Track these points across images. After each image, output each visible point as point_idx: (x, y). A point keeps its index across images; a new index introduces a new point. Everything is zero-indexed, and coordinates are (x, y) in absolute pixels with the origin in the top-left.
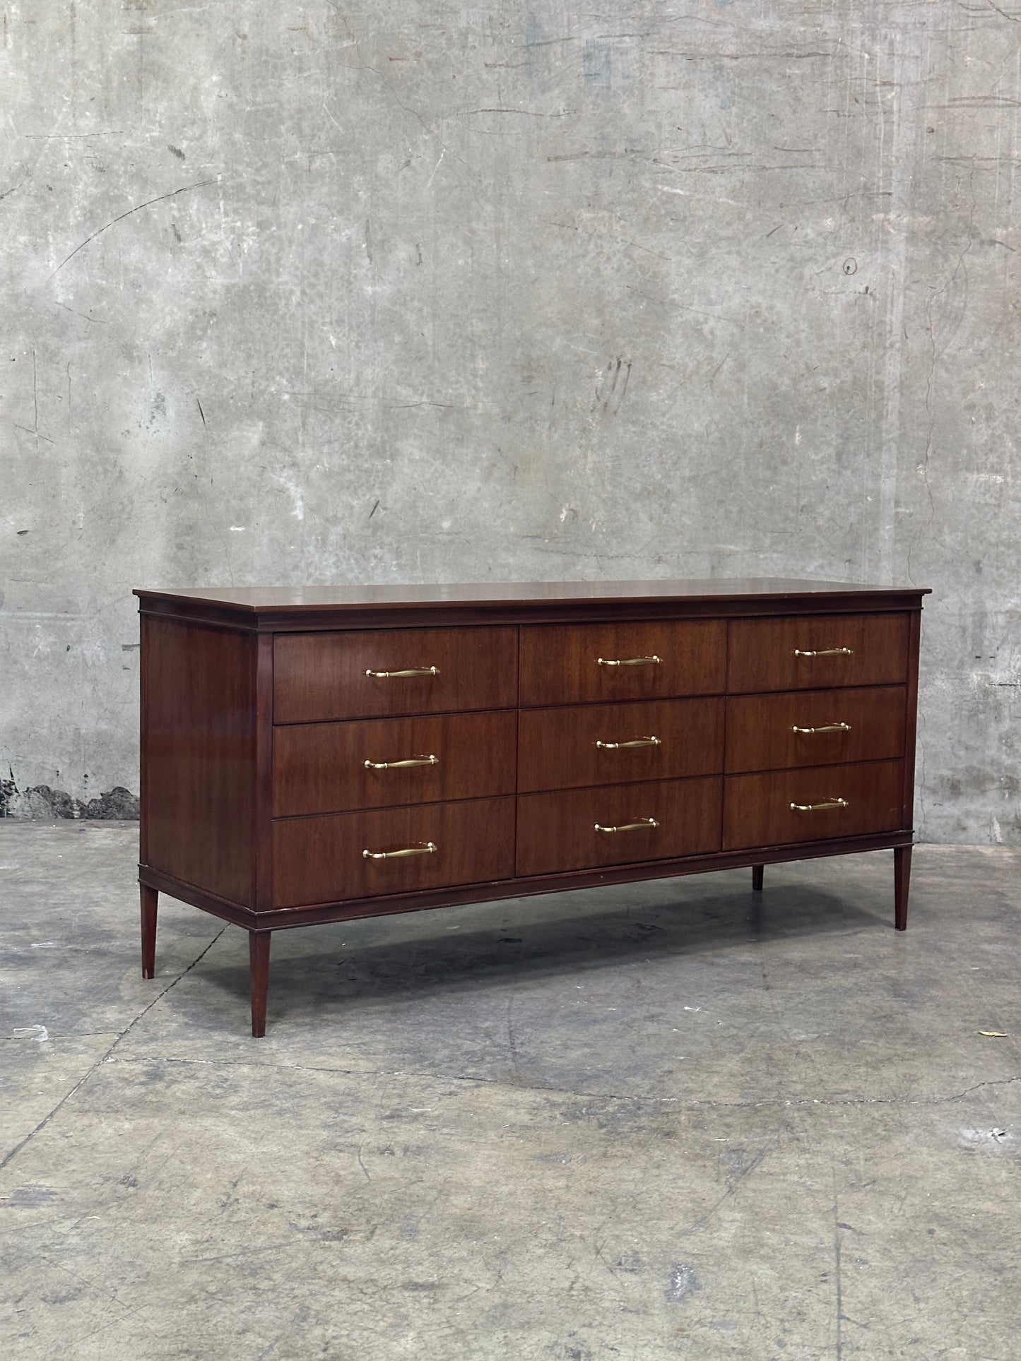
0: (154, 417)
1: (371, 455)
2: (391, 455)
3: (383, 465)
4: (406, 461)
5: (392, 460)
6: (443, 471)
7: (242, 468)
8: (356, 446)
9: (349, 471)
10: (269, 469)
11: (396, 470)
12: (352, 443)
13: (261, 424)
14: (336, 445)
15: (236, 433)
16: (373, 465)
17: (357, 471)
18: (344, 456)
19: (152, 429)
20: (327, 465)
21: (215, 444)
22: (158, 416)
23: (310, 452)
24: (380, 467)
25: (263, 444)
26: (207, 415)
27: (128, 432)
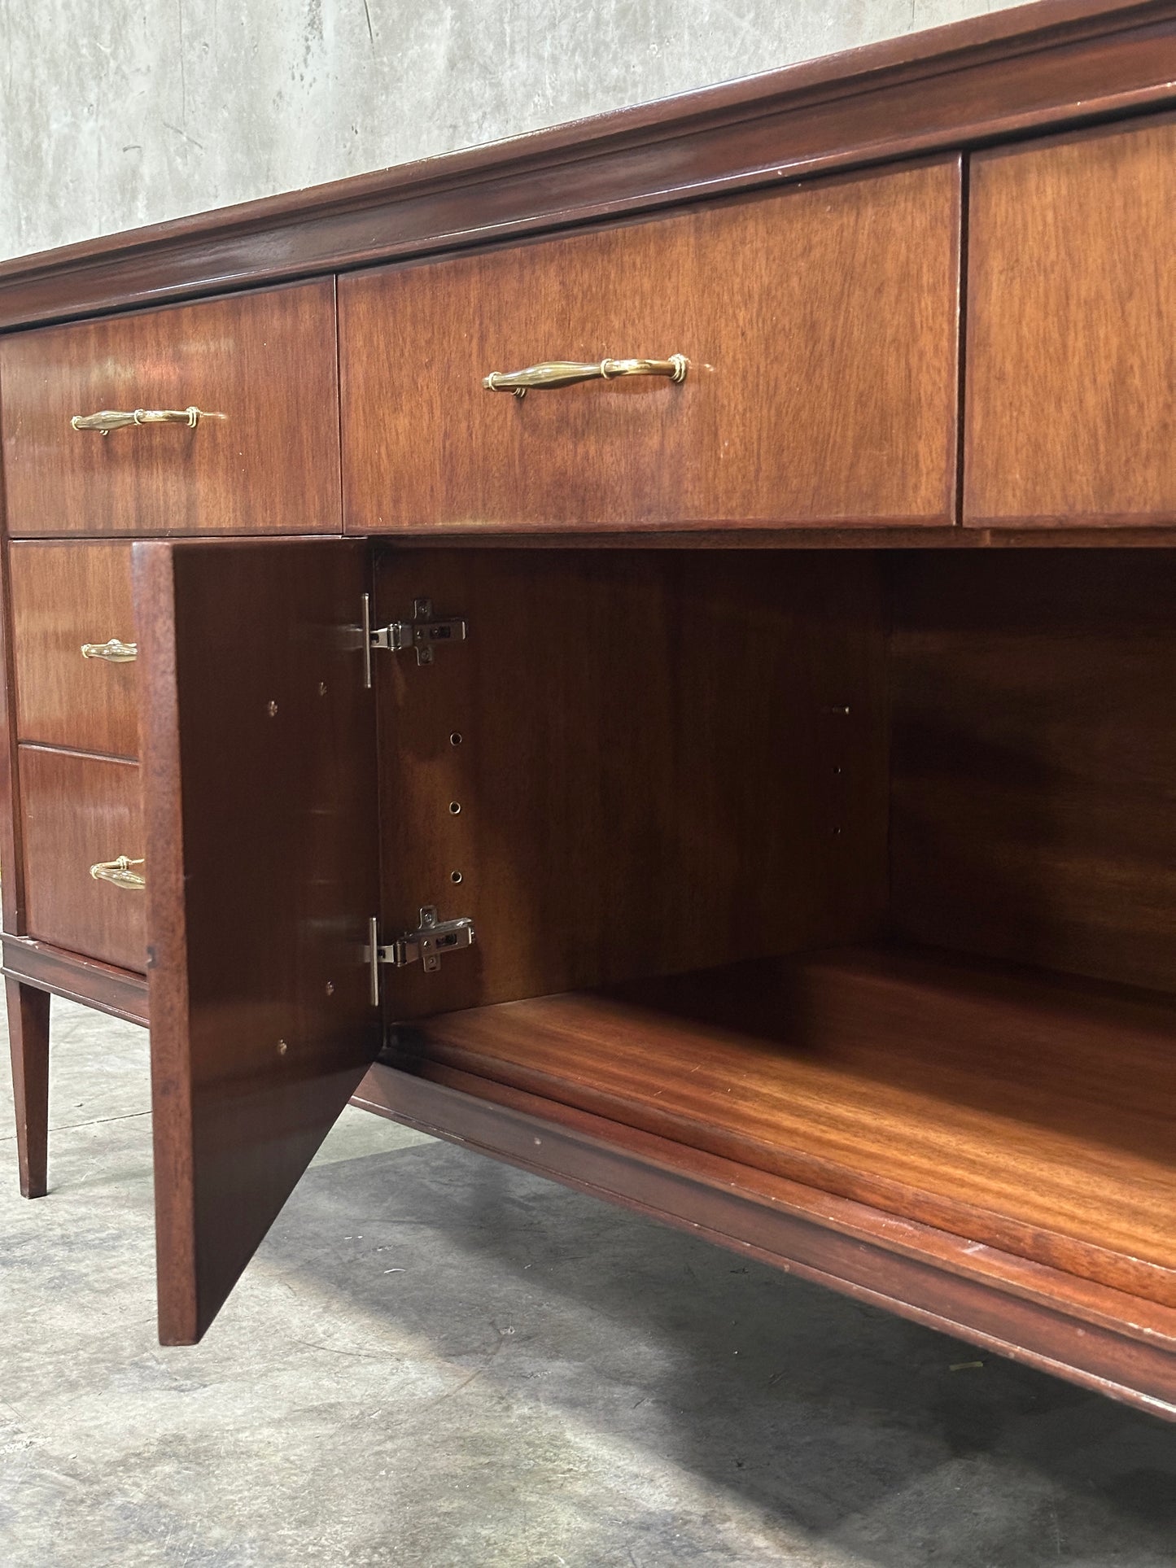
0: (308, 48)
1: (623, 41)
2: (659, 28)
3: (644, 63)
4: (686, 37)
5: (662, 40)
6: (757, 44)
7: (424, 137)
8: (598, 20)
9: (587, 95)
10: (462, 128)
11: (667, 72)
12: (591, 14)
13: (449, 13)
14: (564, 29)
15: (412, 53)
16: (627, 66)
17: (599, 95)
18: (578, 58)
19: (308, 79)
20: (549, 92)
21: (386, 88)
22: (313, 44)
23: (522, 63)
24: (639, 69)
25: (452, 65)
26: (377, 18)
27: (280, 94)
